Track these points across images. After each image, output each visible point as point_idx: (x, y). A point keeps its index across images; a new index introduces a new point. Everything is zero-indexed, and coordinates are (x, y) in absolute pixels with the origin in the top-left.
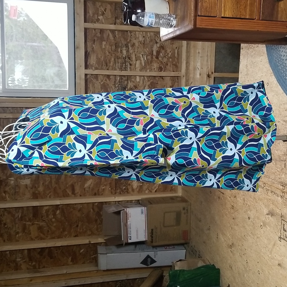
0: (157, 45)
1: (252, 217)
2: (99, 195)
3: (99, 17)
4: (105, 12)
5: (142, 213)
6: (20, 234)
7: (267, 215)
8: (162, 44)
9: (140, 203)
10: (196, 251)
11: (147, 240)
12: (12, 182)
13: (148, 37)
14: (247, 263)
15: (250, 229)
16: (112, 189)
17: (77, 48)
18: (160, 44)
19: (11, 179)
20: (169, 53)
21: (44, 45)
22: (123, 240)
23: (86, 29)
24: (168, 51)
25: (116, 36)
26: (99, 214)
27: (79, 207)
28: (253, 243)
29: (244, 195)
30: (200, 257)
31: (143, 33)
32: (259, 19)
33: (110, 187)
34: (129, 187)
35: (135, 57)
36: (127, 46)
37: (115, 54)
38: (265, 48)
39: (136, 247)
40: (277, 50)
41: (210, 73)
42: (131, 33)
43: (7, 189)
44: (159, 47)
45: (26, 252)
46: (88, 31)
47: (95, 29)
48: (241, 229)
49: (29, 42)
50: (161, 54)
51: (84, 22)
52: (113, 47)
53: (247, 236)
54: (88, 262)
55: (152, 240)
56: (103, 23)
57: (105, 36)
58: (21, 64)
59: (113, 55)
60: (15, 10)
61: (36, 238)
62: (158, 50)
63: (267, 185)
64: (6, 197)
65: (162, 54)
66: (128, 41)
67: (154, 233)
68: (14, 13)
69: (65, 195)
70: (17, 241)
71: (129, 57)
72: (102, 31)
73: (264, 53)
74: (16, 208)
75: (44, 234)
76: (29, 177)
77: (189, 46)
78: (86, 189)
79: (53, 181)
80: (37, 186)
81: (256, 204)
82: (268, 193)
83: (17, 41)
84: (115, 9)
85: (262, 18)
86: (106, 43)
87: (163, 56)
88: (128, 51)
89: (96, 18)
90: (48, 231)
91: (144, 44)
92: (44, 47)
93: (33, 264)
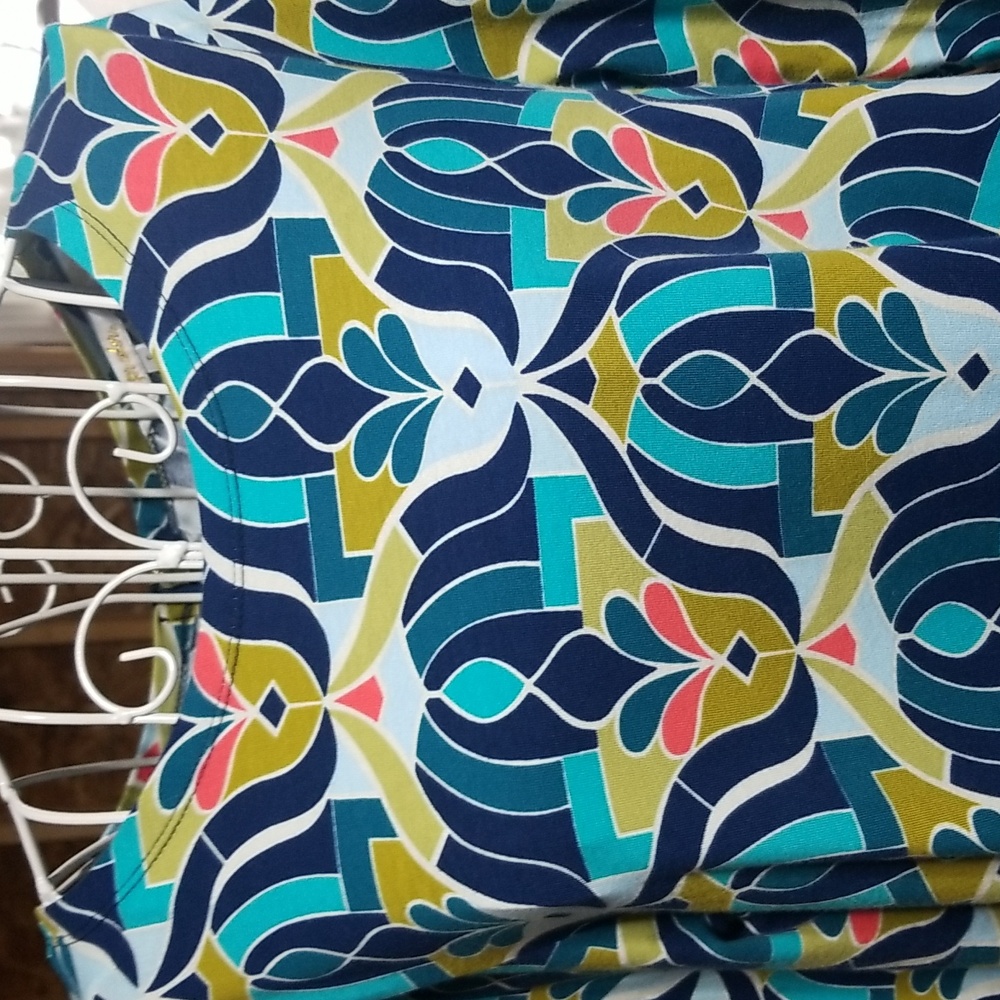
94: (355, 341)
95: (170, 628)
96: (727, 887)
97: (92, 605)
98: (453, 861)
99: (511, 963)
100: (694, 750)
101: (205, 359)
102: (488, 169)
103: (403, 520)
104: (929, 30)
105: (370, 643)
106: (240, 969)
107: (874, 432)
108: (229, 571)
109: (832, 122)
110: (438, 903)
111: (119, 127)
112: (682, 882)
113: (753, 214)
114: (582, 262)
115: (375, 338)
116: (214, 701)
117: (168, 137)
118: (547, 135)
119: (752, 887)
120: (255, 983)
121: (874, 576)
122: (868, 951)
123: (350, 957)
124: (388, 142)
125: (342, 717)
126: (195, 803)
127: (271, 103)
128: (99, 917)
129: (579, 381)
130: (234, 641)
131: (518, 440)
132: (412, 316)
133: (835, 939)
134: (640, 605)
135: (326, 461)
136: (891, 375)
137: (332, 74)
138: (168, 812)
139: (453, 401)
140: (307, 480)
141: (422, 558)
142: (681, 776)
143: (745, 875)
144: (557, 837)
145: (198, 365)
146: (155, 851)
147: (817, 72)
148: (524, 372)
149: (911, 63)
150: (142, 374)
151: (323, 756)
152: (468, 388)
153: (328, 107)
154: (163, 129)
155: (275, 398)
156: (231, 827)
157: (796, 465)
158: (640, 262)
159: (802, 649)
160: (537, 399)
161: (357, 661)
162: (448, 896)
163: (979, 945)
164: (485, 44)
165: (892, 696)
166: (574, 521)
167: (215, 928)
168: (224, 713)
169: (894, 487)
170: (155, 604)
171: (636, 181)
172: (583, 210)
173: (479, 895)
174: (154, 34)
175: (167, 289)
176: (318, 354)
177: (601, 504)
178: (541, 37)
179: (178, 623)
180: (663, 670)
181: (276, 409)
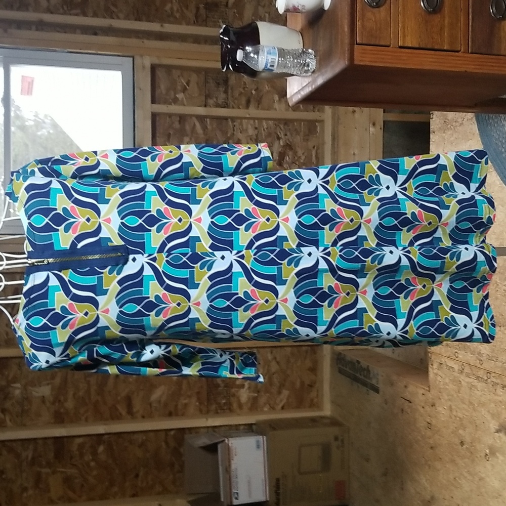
0: (280, 142)
1: (468, 439)
2: (177, 415)
3: (177, 96)
4: (187, 87)
5: (258, 447)
6: (31, 492)
7: (497, 434)
8: (289, 141)
9: (254, 430)
11: (268, 499)
12: (17, 392)
13: (264, 130)
15: (463, 465)
16: (200, 404)
18: (286, 141)
19: (15, 385)
20: (300, 157)
22: (222, 500)
23: (154, 116)
24: (300, 153)
25: (207, 128)
26: (177, 452)
27: (140, 438)
28: (471, 491)
29: (449, 400)
31: (254, 122)
32: (466, 52)
33: (199, 399)
34: (232, 399)
38: (476, 125)
40: (498, 125)
42: (234, 122)
43: (8, 405)
44: (284, 146)
46: (158, 119)
47: (170, 115)
48: (447, 466)
51: (150, 102)
53: (459, 478)
55: (278, 499)
56: (184, 105)
57: (188, 128)
60: (29, 83)
61: (59, 499)
62: (282, 152)
63: (493, 374)
64: (5, 420)
65: (289, 158)
66: (229, 135)
67: (281, 487)
68: (29, 88)
69: (115, 417)
72: (182, 118)
73: (474, 134)
74: (23, 441)
75: (74, 492)
76: (48, 382)
77: (336, 143)
78: (154, 405)
79: (94, 388)
80: (62, 398)
81: (475, 415)
82: (495, 390)
84: (206, 82)
85: (472, 49)
86: (191, 139)
87: (290, 160)
89: (172, 96)
90: (82, 485)
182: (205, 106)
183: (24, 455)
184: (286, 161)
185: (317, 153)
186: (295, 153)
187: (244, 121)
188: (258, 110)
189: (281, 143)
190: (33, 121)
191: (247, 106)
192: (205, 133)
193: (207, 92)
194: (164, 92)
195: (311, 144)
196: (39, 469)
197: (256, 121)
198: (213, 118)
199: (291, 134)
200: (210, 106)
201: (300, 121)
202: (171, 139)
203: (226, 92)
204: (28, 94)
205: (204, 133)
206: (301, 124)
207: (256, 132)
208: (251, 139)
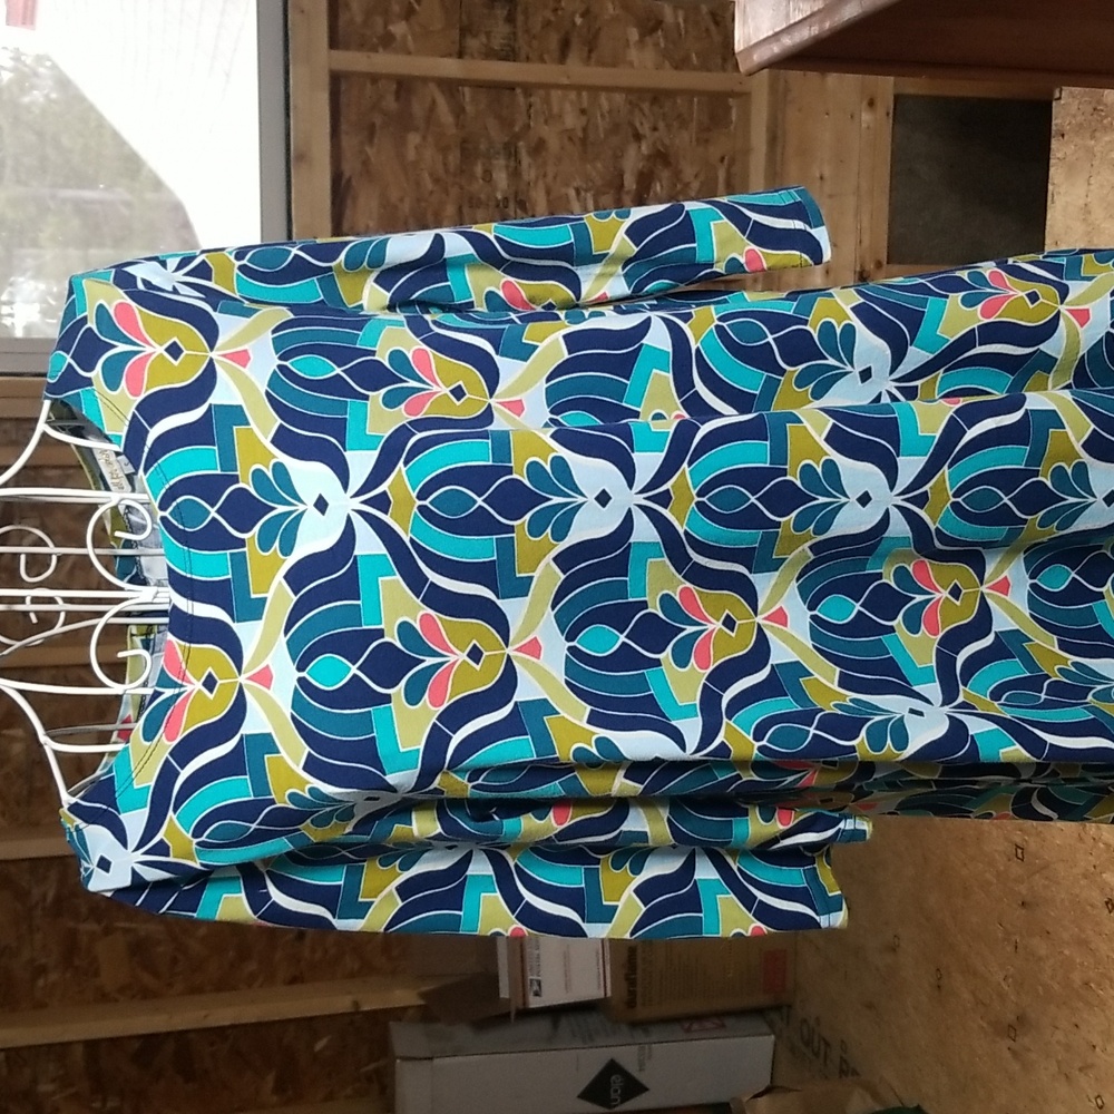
0: (640, 148)
3: (391, 28)
4: (416, 6)
6: (53, 977)
8: (663, 144)
10: (827, 1044)
11: (609, 994)
12: (18, 748)
13: (602, 115)
14: (1101, 1108)
17: (301, 157)
18: (655, 143)
19: (12, 732)
20: (689, 183)
21: (127, 197)
22: (503, 996)
23: (336, 80)
24: (688, 173)
25: (463, 110)
30: (846, 1070)
31: (579, 95)
35: (548, 201)
36: (511, 152)
37: (462, 188)
39: (555, 1025)
41: (870, 266)
42: (531, 95)
44: (649, 156)
45: (79, 1051)
46: (343, 87)
47: (374, 78)
48: (1067, 952)
49: (66, 186)
50: (658, 188)
51: (326, 45)
52: (451, 158)
53: (1099, 985)
54: (349, 1091)
55: (632, 993)
56: (409, 53)
57: (418, 109)
58: (38, 274)
59: (454, 191)
61: (121, 991)
62: (645, 170)
65: (662, 186)
66: (517, 129)
67: (639, 967)
68: (25, 7)
70: (41, 1005)
71: (521, 200)
72: (404, 86)
74: (34, 862)
75: (156, 974)
77: (779, 150)
83: (19, 182)
86: (424, 138)
87: (665, 192)
88: (515, 174)
89: (379, 29)
90: (175, 960)
91: (584, 142)
92: (128, 204)
93: (110, 1104)
94: (258, 476)
95: (138, 640)
96: (465, 781)
97: (101, 623)
98: (311, 766)
99: (350, 834)
100: (445, 705)
101: (172, 483)
102: (338, 375)
103: (285, 577)
104: (619, 276)
105: (265, 646)
106: (189, 836)
107: (549, 530)
108: (184, 604)
109: (542, 346)
110: (303, 791)
111: (122, 348)
112: (439, 778)
113: (493, 401)
114: (387, 435)
115: (270, 474)
116: (175, 679)
117: (150, 355)
118: (373, 353)
119: (480, 781)
120: (198, 844)
121: (553, 609)
122: (563, 830)
123: (254, 826)
124: (280, 358)
125: (249, 687)
126: (164, 738)
127: (211, 333)
128: (105, 807)
129: (382, 502)
130: (188, 645)
131: (349, 534)
132: (291, 464)
133: (542, 822)
134: (417, 626)
135: (242, 543)
136: (556, 500)
137: (247, 313)
138: (148, 744)
139: (313, 512)
140: (231, 554)
141: (295, 599)
142: (437, 719)
143: (475, 773)
144: (368, 751)
145: (167, 486)
146: (140, 766)
147: (550, 300)
148: (352, 497)
149: (609, 295)
150: (121, 474)
151: (239, 710)
152: (321, 505)
153: (245, 336)
154: (148, 350)
155: (213, 506)
156: (184, 752)
157: (506, 548)
158: (420, 435)
159: (510, 651)
160: (360, 512)
161: (258, 656)
162: (308, 786)
163: (633, 829)
164: (342, 285)
165: (561, 677)
166: (380, 579)
167: (175, 811)
168: (181, 686)
169: (563, 560)
170: (128, 625)
171: (424, 382)
172: (391, 402)
173: (326, 785)
174: (141, 286)
175: (149, 442)
176: (237, 482)
177: (395, 570)
178: (376, 281)
179: (144, 637)
180: (430, 661)
181: (213, 513)
182: (460, 55)
183: (36, 892)
184: (655, 192)
185: (728, 173)
186: (677, 174)
187: (555, 95)
188: (588, 65)
189: (645, 149)
190: (11, 71)
191: (562, 57)
192: (459, 124)
193: (464, 17)
194: (359, 19)
195: (714, 152)
196: (71, 924)
197: (584, 94)
198: (479, 85)
199: (668, 127)
200: (472, 56)
201: (690, 94)
202: (376, 141)
203: (510, 19)
204: (24, 23)
205: (457, 125)
206: (691, 102)
207: (584, 120)
208: (570, 139)
